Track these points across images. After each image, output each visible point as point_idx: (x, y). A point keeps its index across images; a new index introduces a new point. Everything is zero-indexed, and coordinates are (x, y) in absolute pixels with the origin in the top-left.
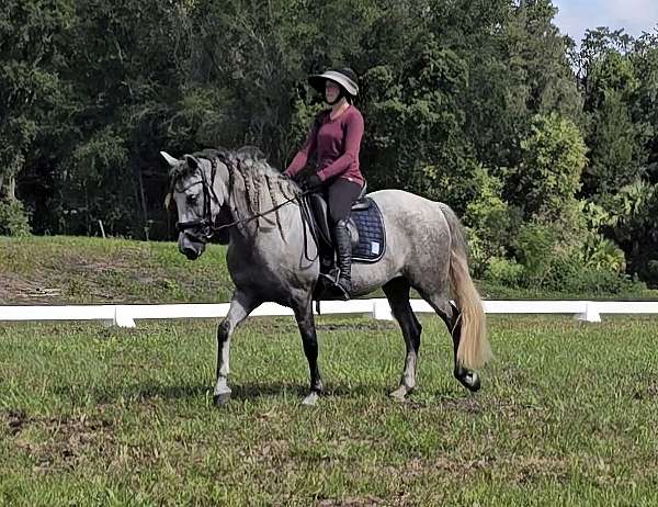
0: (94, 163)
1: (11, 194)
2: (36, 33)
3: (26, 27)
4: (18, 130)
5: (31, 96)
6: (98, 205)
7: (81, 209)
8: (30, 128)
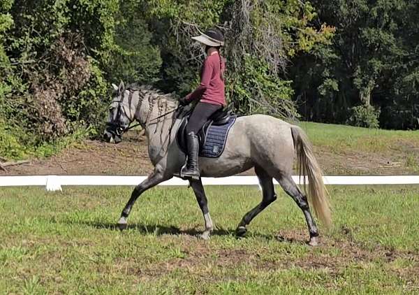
0: (414, 85)
1: (368, 103)
2: (381, 12)
3: (376, 8)
4: (371, 67)
5: (379, 47)
6: (416, 109)
7: (407, 111)
8: (378, 65)
